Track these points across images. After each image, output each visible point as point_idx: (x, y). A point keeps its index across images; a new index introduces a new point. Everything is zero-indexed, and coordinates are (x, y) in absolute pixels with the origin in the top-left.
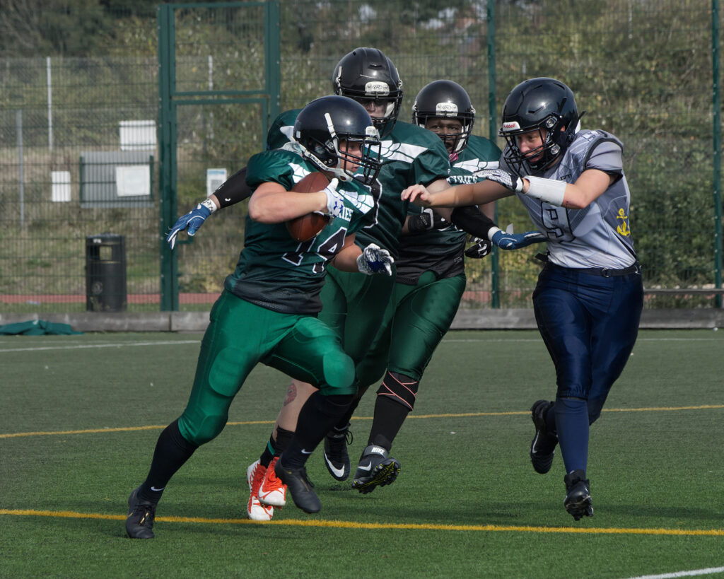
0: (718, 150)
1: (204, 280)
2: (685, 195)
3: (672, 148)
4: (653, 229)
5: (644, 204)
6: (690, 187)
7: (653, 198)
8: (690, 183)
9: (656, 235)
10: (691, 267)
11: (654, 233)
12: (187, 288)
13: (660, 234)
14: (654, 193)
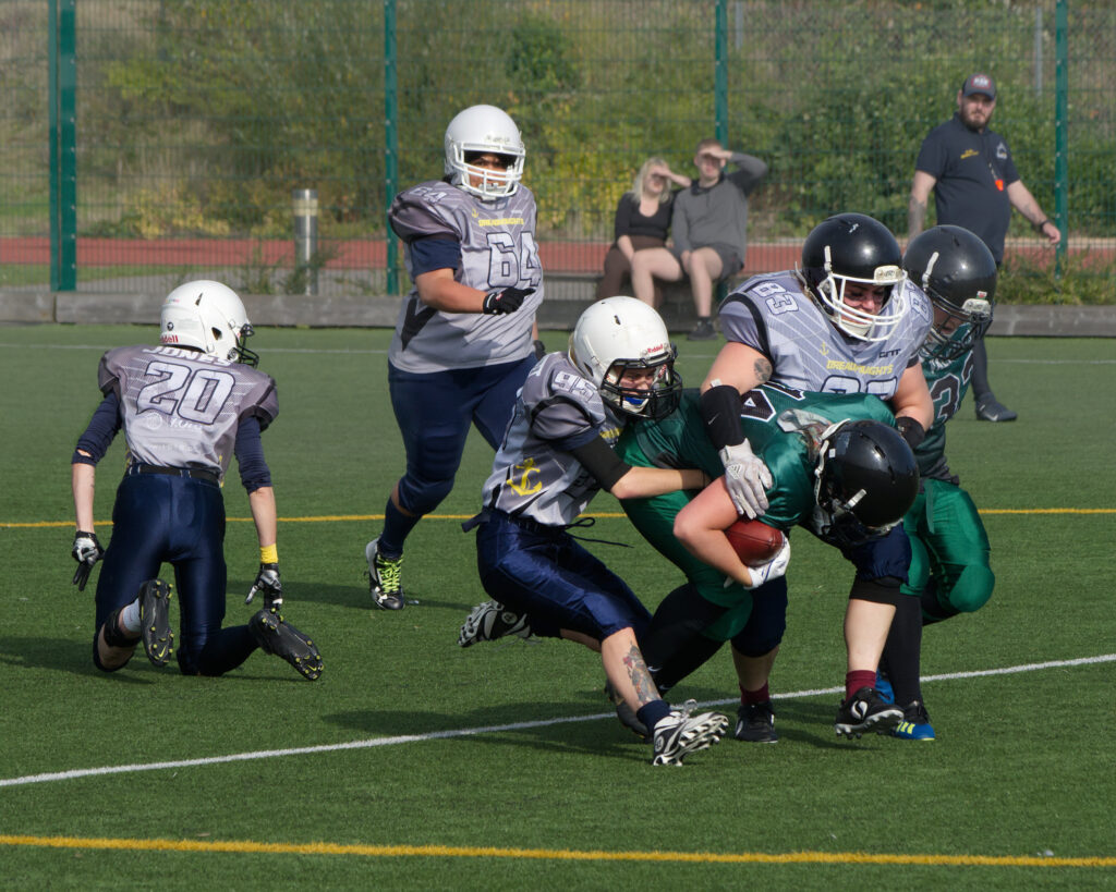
0: (722, 58)
1: (139, 218)
2: (888, 98)
3: (887, 22)
4: (838, 150)
5: (824, 110)
6: (892, 85)
7: (838, 101)
8: (893, 80)
9: (842, 159)
10: (893, 209)
11: (838, 155)
12: (112, 231)
13: (848, 156)
14: (840, 93)
